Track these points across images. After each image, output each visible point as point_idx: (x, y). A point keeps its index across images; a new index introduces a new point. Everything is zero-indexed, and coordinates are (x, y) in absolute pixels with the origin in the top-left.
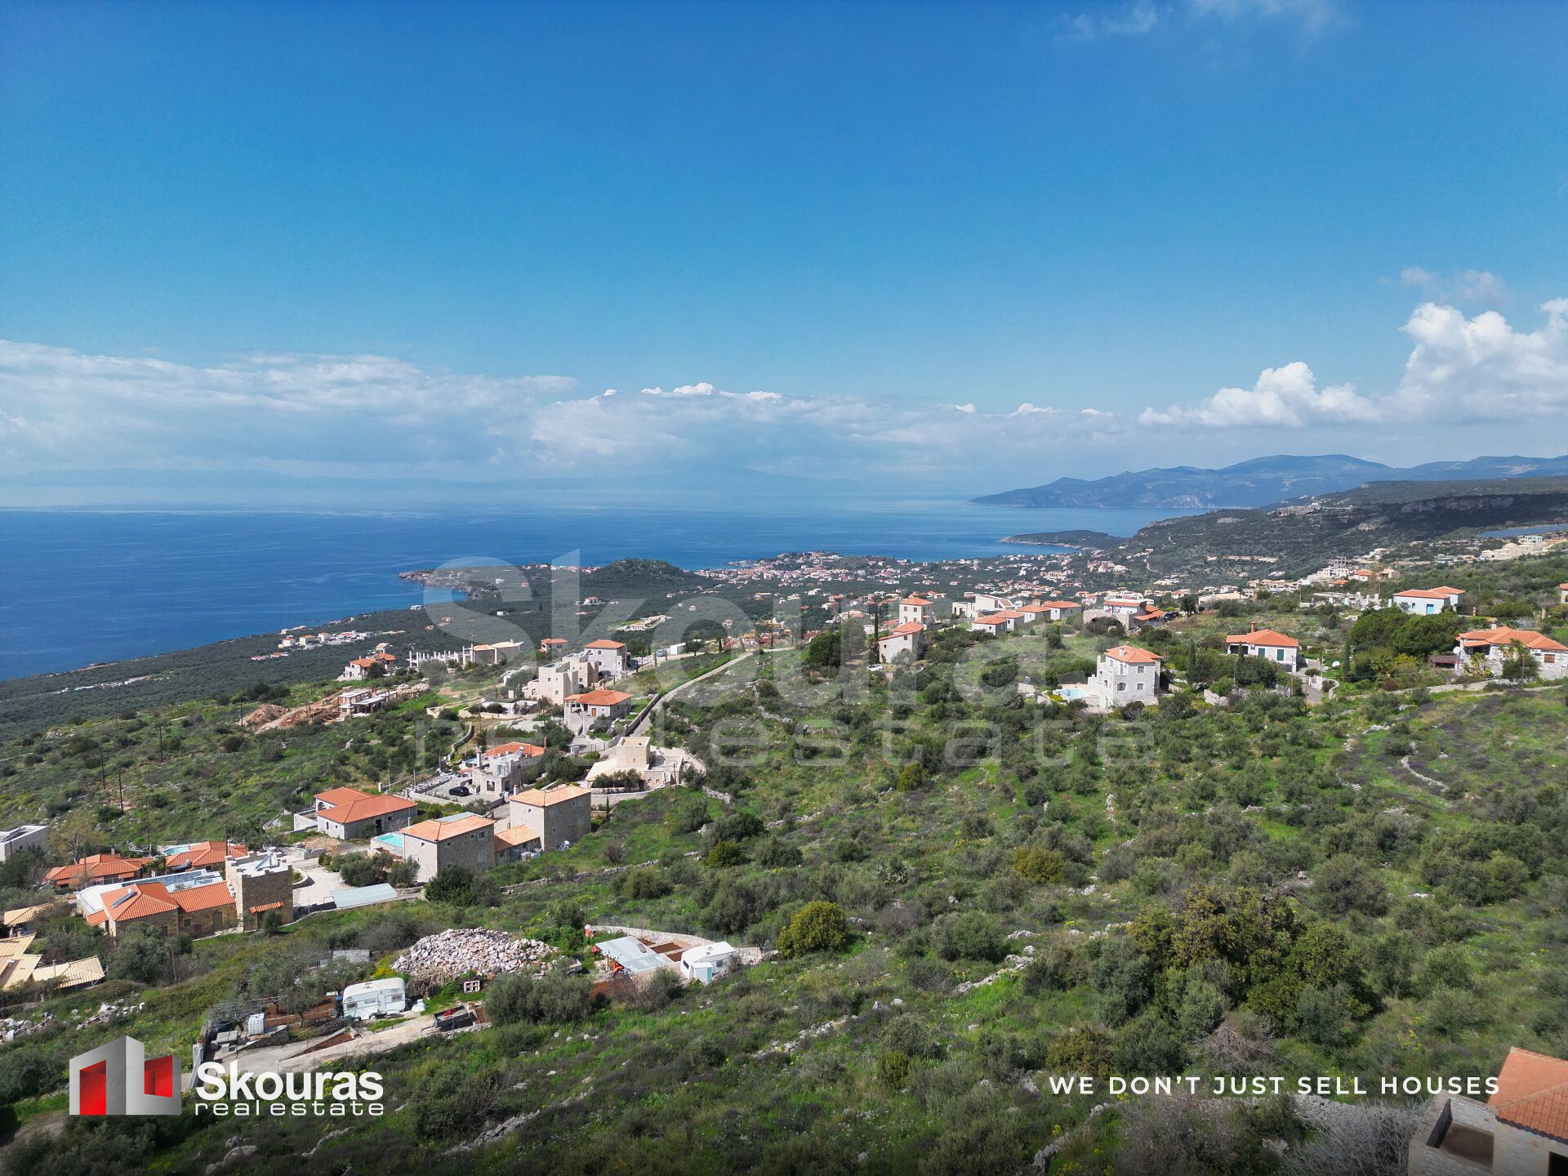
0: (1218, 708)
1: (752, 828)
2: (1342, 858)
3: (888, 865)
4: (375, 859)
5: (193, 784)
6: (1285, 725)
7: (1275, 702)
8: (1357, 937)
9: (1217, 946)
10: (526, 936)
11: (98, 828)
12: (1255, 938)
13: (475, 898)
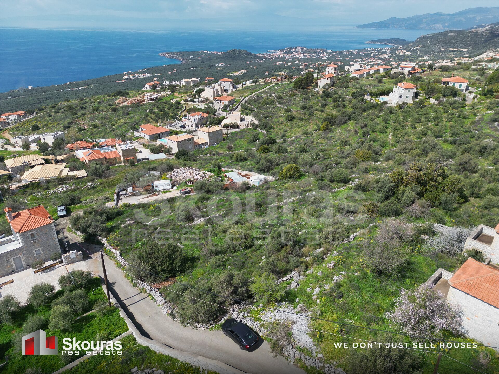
0: (434, 104)
1: (272, 142)
2: (467, 155)
3: (314, 154)
4: (159, 146)
5: (104, 121)
6: (457, 111)
7: (455, 102)
8: (465, 180)
9: (417, 181)
10: (204, 170)
11: (78, 133)
12: (431, 179)
13: (189, 159)
